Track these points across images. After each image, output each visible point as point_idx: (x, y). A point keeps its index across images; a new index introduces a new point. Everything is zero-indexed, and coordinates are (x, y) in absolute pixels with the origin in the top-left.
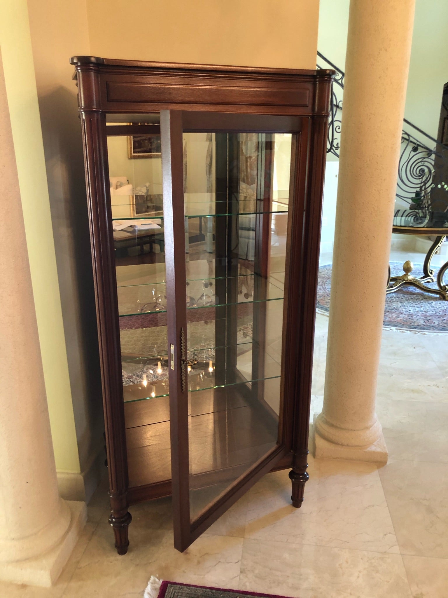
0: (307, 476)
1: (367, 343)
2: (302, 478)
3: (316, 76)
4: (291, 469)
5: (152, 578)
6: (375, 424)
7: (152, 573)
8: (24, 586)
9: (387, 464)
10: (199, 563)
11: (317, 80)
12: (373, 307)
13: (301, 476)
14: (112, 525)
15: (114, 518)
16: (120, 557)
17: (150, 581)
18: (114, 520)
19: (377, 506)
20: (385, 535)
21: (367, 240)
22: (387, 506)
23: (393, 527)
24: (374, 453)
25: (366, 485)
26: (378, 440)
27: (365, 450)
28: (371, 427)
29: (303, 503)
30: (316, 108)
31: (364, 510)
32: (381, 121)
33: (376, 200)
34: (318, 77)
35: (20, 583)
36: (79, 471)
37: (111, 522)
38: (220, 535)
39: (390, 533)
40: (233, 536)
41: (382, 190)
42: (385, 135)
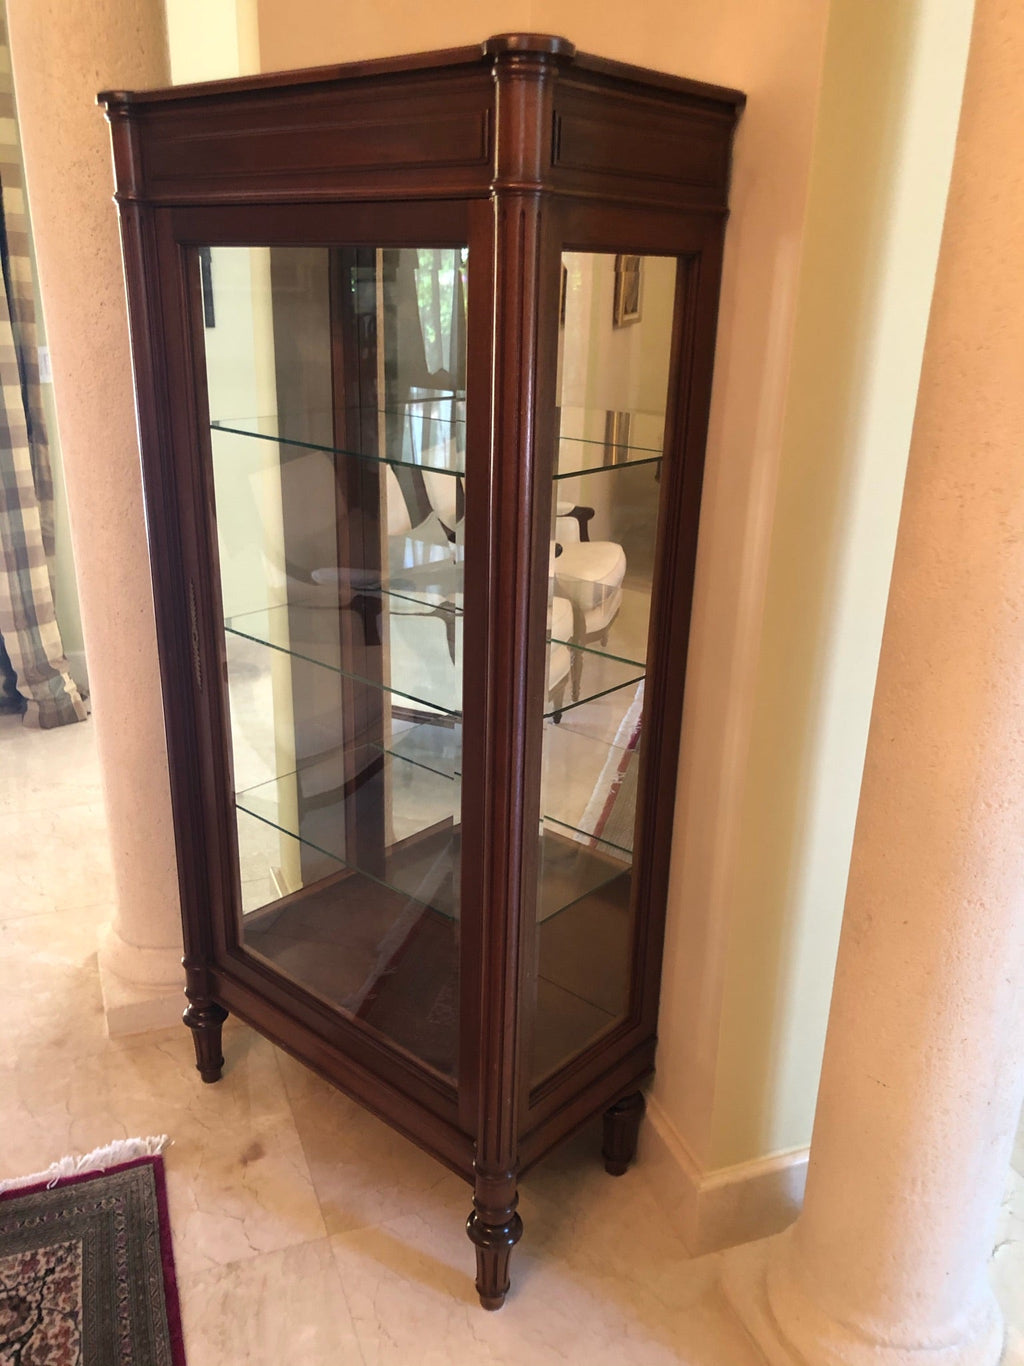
5: (162, 1138)
7: (173, 1133)
10: (227, 1189)
38: (317, 1194)
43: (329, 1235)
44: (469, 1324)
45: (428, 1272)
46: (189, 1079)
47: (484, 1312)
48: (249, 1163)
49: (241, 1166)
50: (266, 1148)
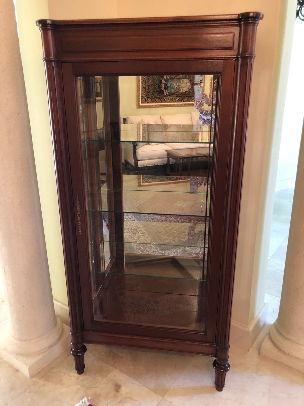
0: (228, 367)
2: (222, 369)
3: (242, 19)
4: (215, 358)
5: (85, 399)
7: (87, 396)
8: (17, 370)
10: (121, 402)
11: (242, 23)
13: (222, 367)
15: (73, 348)
16: (77, 375)
17: (82, 400)
29: (224, 388)
35: (16, 368)
37: (71, 350)
38: (148, 388)
40: (156, 393)
43: (163, 397)
44: (220, 397)
45: (198, 391)
46: (74, 376)
47: (220, 393)
48: (119, 390)
49: (118, 393)
50: (119, 384)
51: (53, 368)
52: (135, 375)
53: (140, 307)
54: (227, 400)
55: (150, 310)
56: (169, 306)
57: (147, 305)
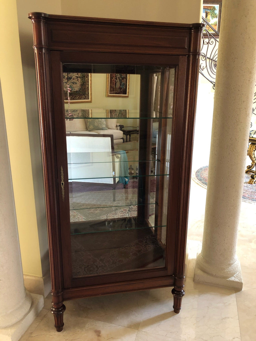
0: (184, 292)
1: (230, 209)
3: (192, 27)
4: (173, 287)
6: (236, 263)
9: (242, 290)
11: (193, 31)
12: (234, 185)
14: (52, 312)
15: (54, 308)
16: (57, 333)
18: (54, 309)
19: (231, 318)
20: (234, 338)
21: (231, 141)
22: (238, 318)
23: (240, 333)
24: (233, 282)
25: (226, 303)
26: (237, 273)
27: (228, 279)
28: (232, 264)
29: (180, 310)
30: (192, 49)
31: (222, 320)
32: (242, 63)
33: (238, 115)
34: (193, 28)
36: (42, 276)
37: (52, 310)
38: (123, 326)
39: (237, 338)
40: (131, 328)
41: (242, 108)
42: (244, 72)
43: (138, 330)
47: (178, 315)
48: (100, 335)
49: (100, 337)
50: (98, 329)
51: (31, 333)
52: (109, 319)
53: (89, 266)
54: (185, 318)
55: (98, 267)
56: (113, 261)
57: (95, 264)
